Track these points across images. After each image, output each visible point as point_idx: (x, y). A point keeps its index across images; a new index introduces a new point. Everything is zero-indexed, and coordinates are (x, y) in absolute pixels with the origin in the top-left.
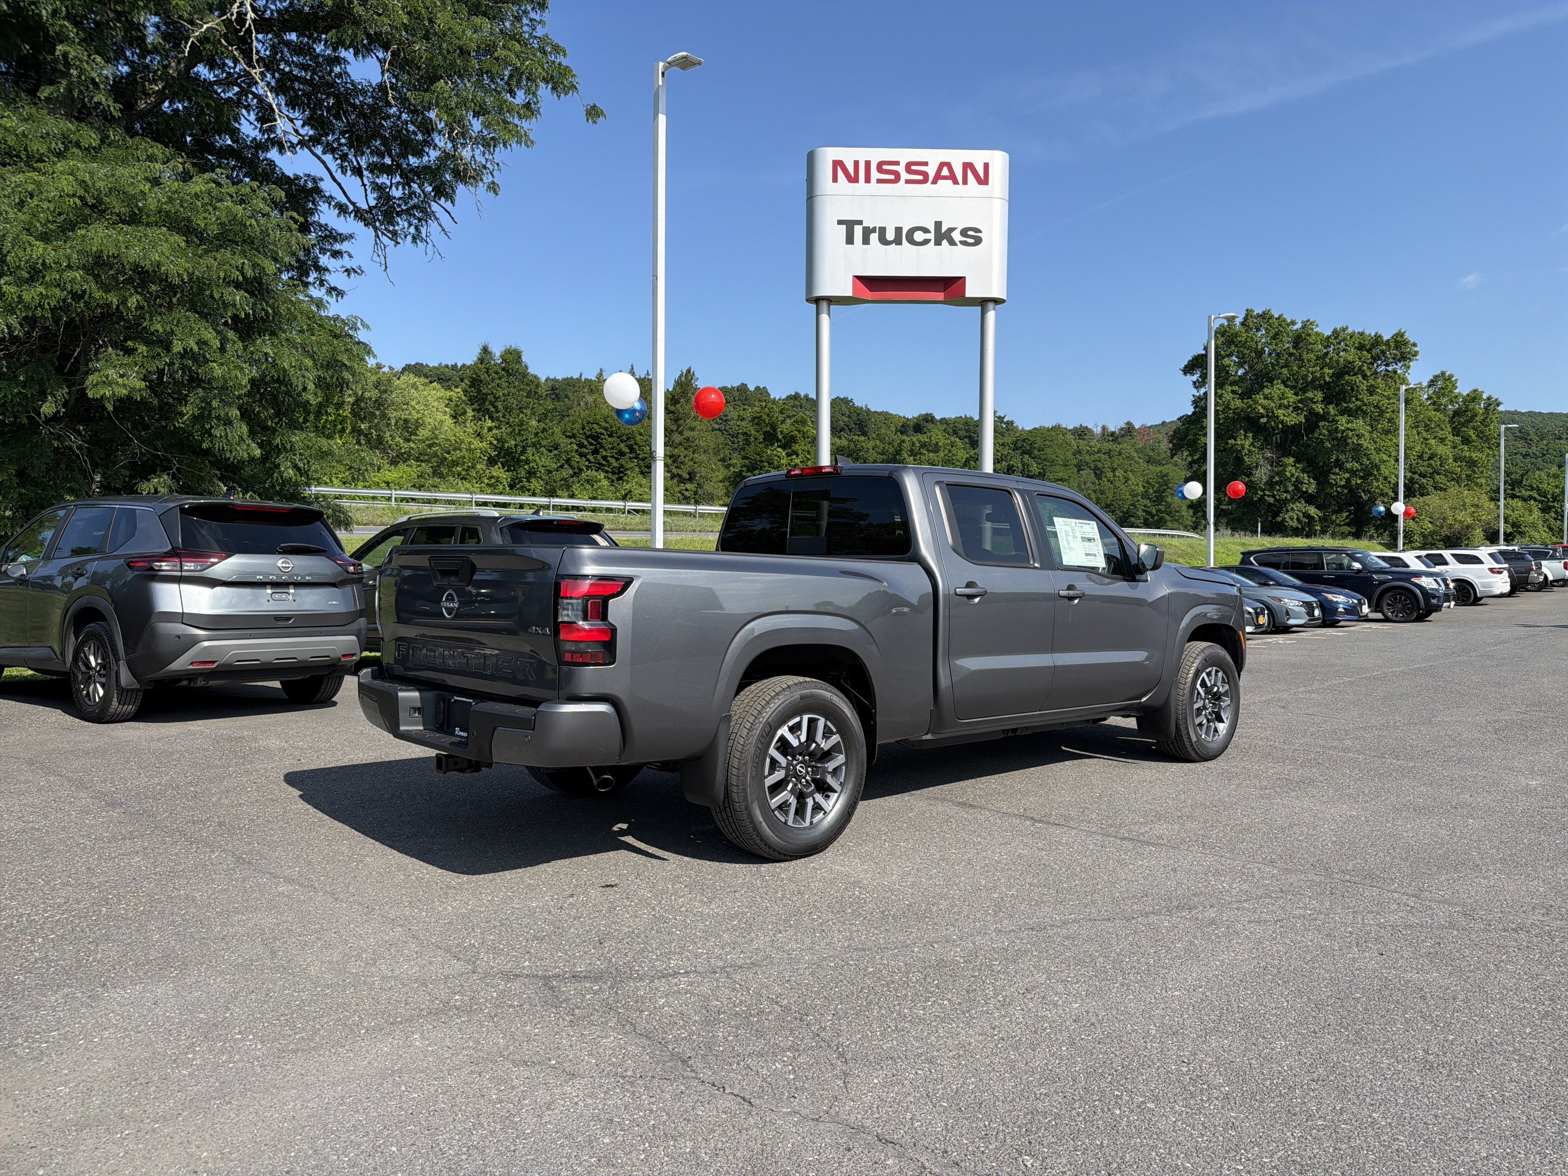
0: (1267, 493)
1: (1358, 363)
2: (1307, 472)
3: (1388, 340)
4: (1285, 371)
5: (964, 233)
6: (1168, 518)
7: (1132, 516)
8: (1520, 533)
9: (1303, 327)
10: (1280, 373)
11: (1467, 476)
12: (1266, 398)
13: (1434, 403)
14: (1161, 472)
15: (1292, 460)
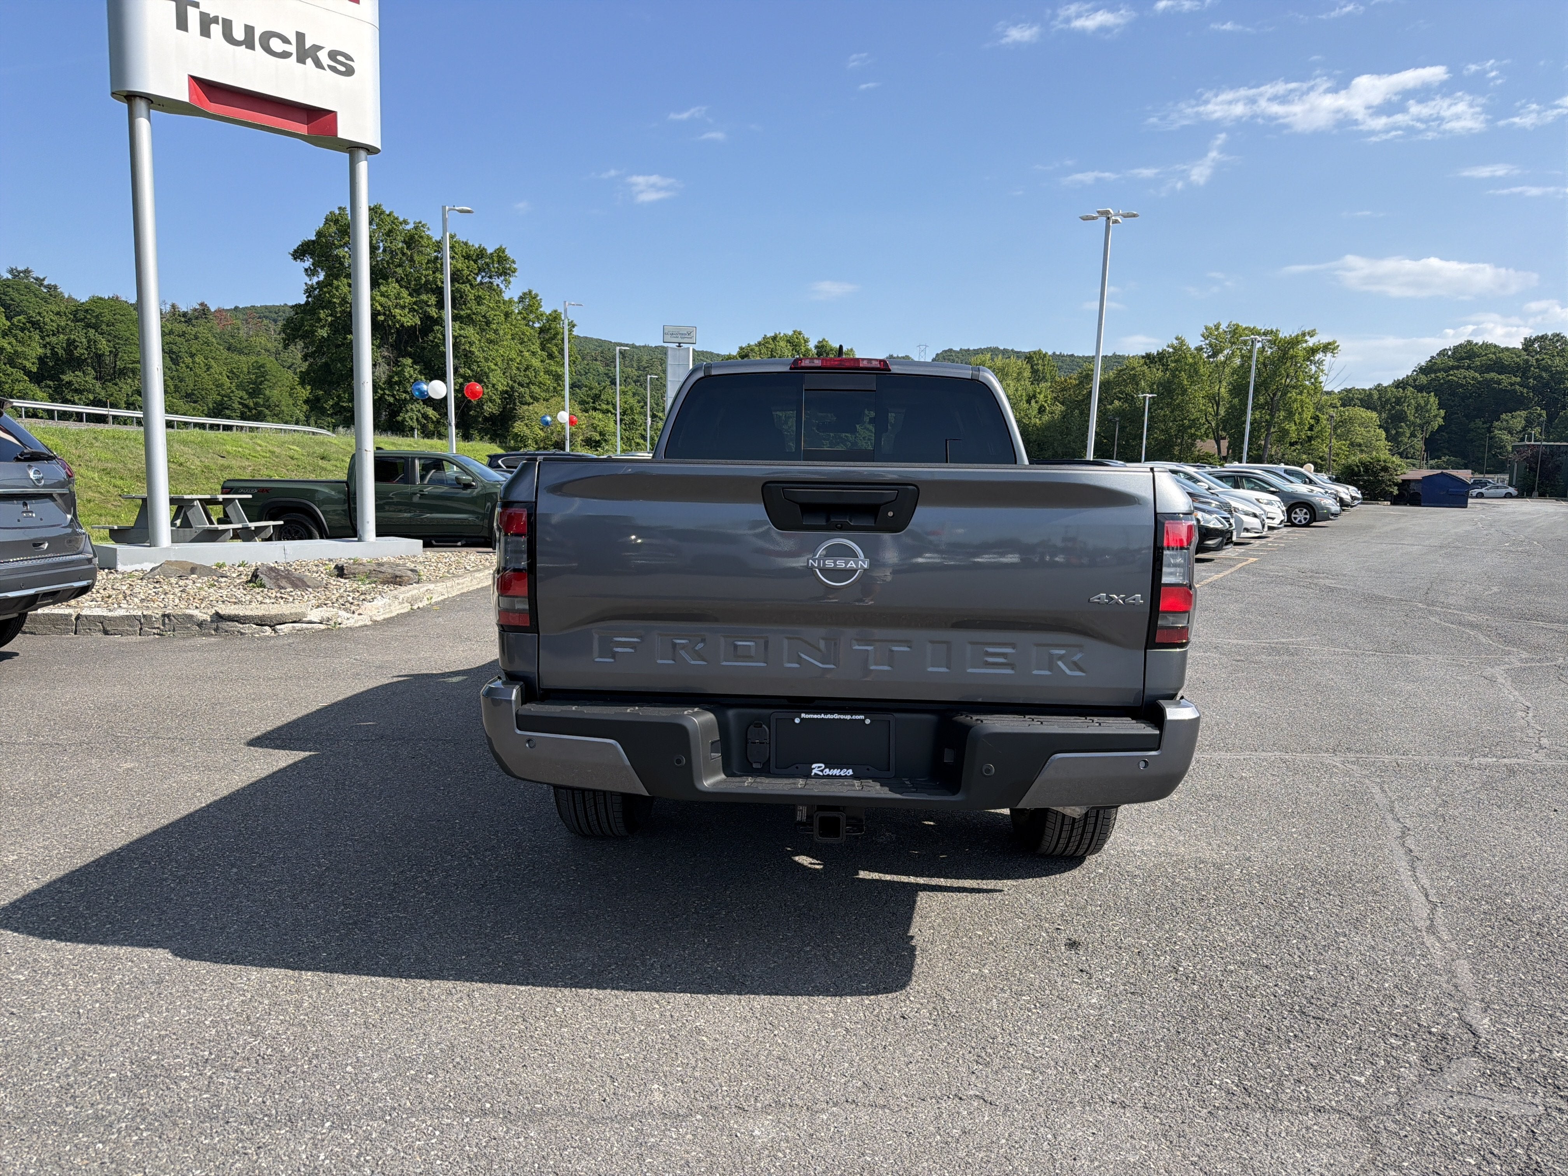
0: (387, 392)
1: (466, 272)
2: (425, 374)
3: (491, 254)
4: (399, 270)
5: (333, 55)
6: (267, 412)
7: (227, 409)
8: (606, 441)
9: (416, 228)
10: (395, 272)
11: (555, 388)
12: (382, 295)
13: (524, 318)
14: (257, 362)
15: (409, 361)
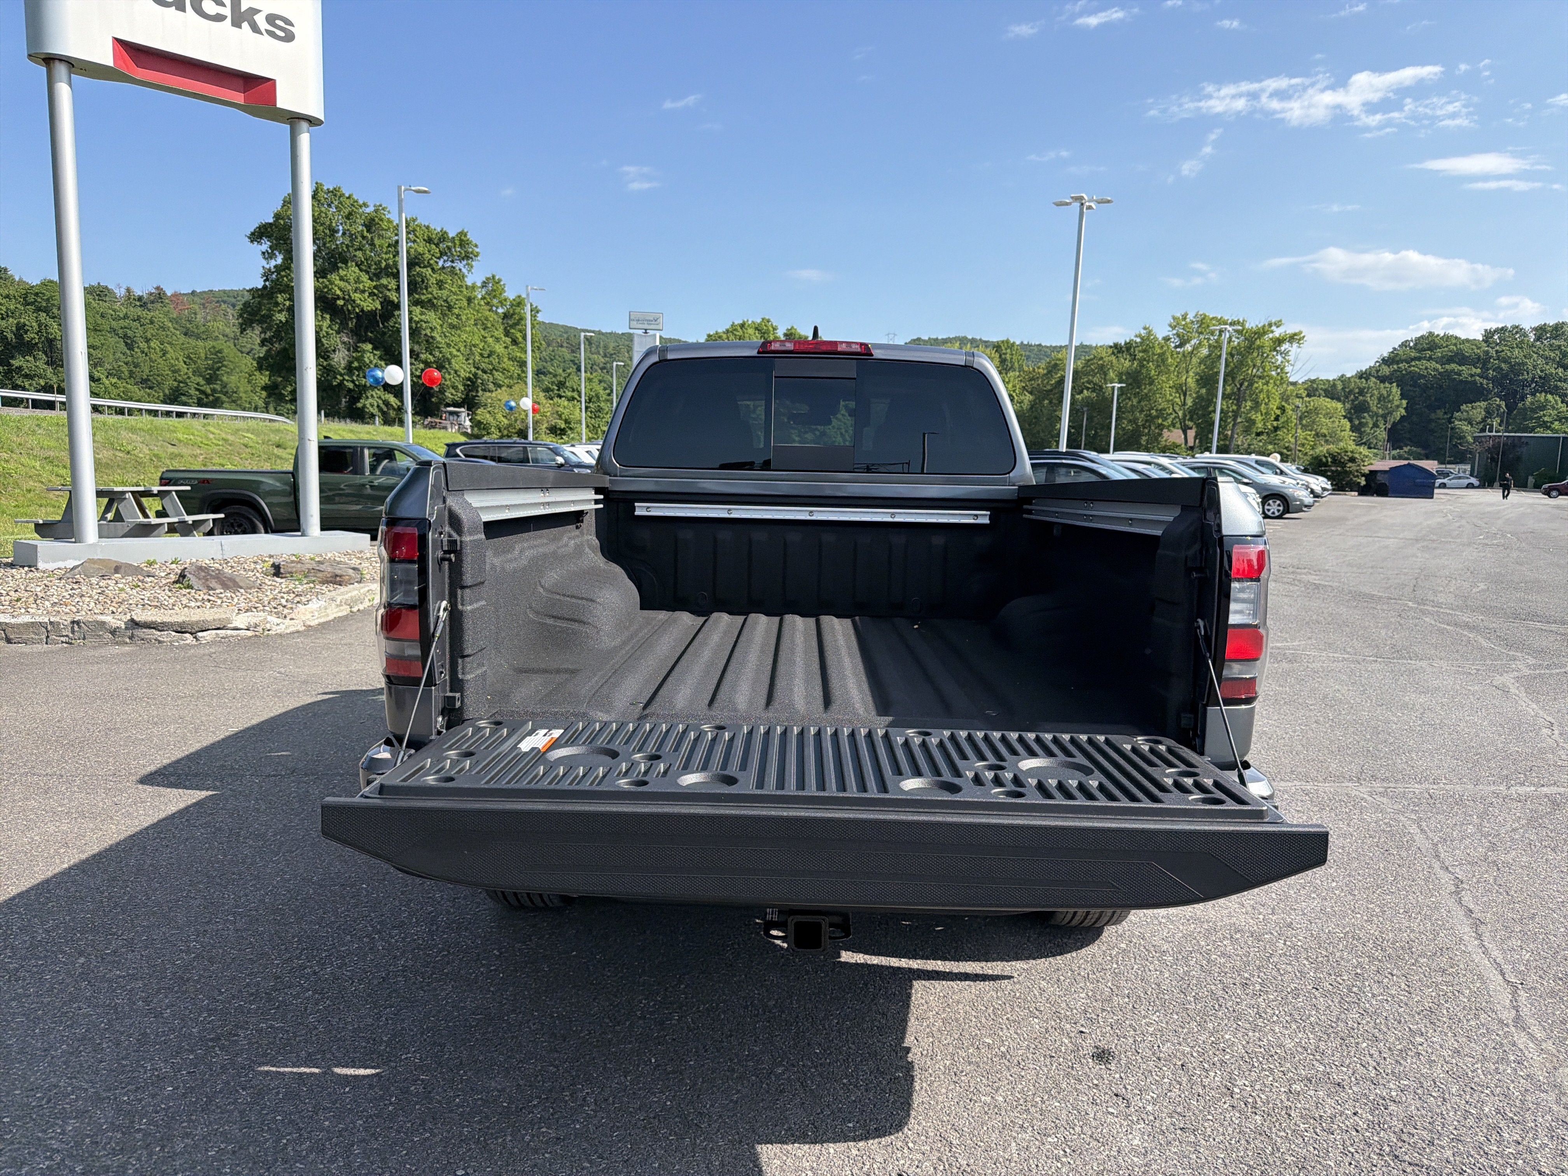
0: (347, 378)
1: (427, 256)
2: (385, 360)
3: (453, 238)
4: (359, 254)
5: (271, 19)
6: (224, 398)
7: (184, 395)
8: (571, 429)
9: (376, 211)
10: (355, 256)
11: (519, 375)
12: (342, 279)
13: (488, 304)
14: (214, 347)
15: (369, 347)
